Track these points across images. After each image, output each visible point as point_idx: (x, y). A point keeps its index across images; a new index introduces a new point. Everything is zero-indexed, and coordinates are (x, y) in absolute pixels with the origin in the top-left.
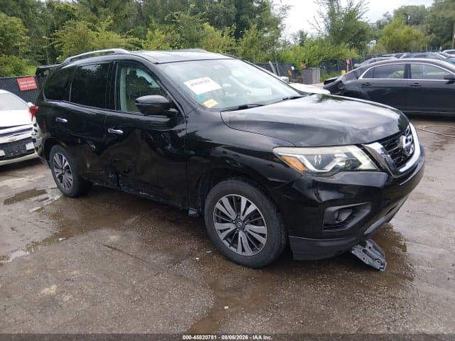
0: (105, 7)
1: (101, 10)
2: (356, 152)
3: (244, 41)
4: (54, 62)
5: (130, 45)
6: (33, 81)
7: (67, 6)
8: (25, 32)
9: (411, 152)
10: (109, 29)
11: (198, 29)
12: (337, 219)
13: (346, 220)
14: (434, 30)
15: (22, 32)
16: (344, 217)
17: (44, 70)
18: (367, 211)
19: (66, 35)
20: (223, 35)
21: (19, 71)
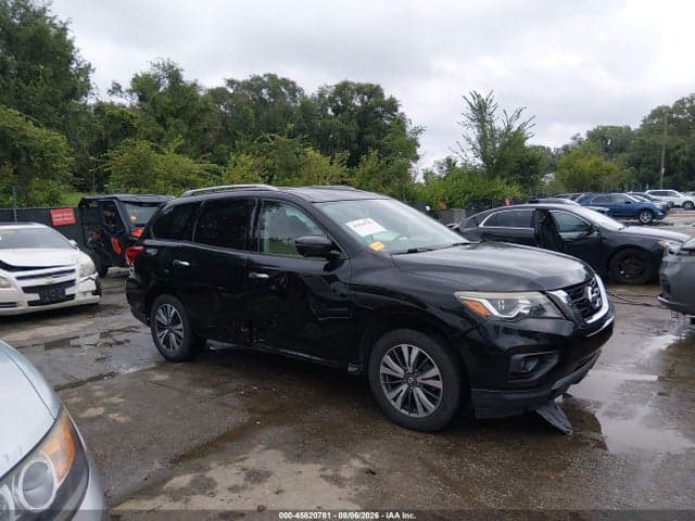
0: (176, 117)
1: (170, 120)
2: (540, 298)
3: (361, 170)
4: (101, 190)
5: (205, 173)
6: (71, 214)
7: (122, 112)
8: (69, 151)
9: (597, 305)
10: (179, 151)
11: (297, 154)
12: (524, 368)
13: (533, 370)
14: (644, 160)
15: (65, 152)
16: (531, 365)
17: (90, 201)
18: (554, 362)
19: (121, 157)
20: (331, 164)
21: (54, 200)
